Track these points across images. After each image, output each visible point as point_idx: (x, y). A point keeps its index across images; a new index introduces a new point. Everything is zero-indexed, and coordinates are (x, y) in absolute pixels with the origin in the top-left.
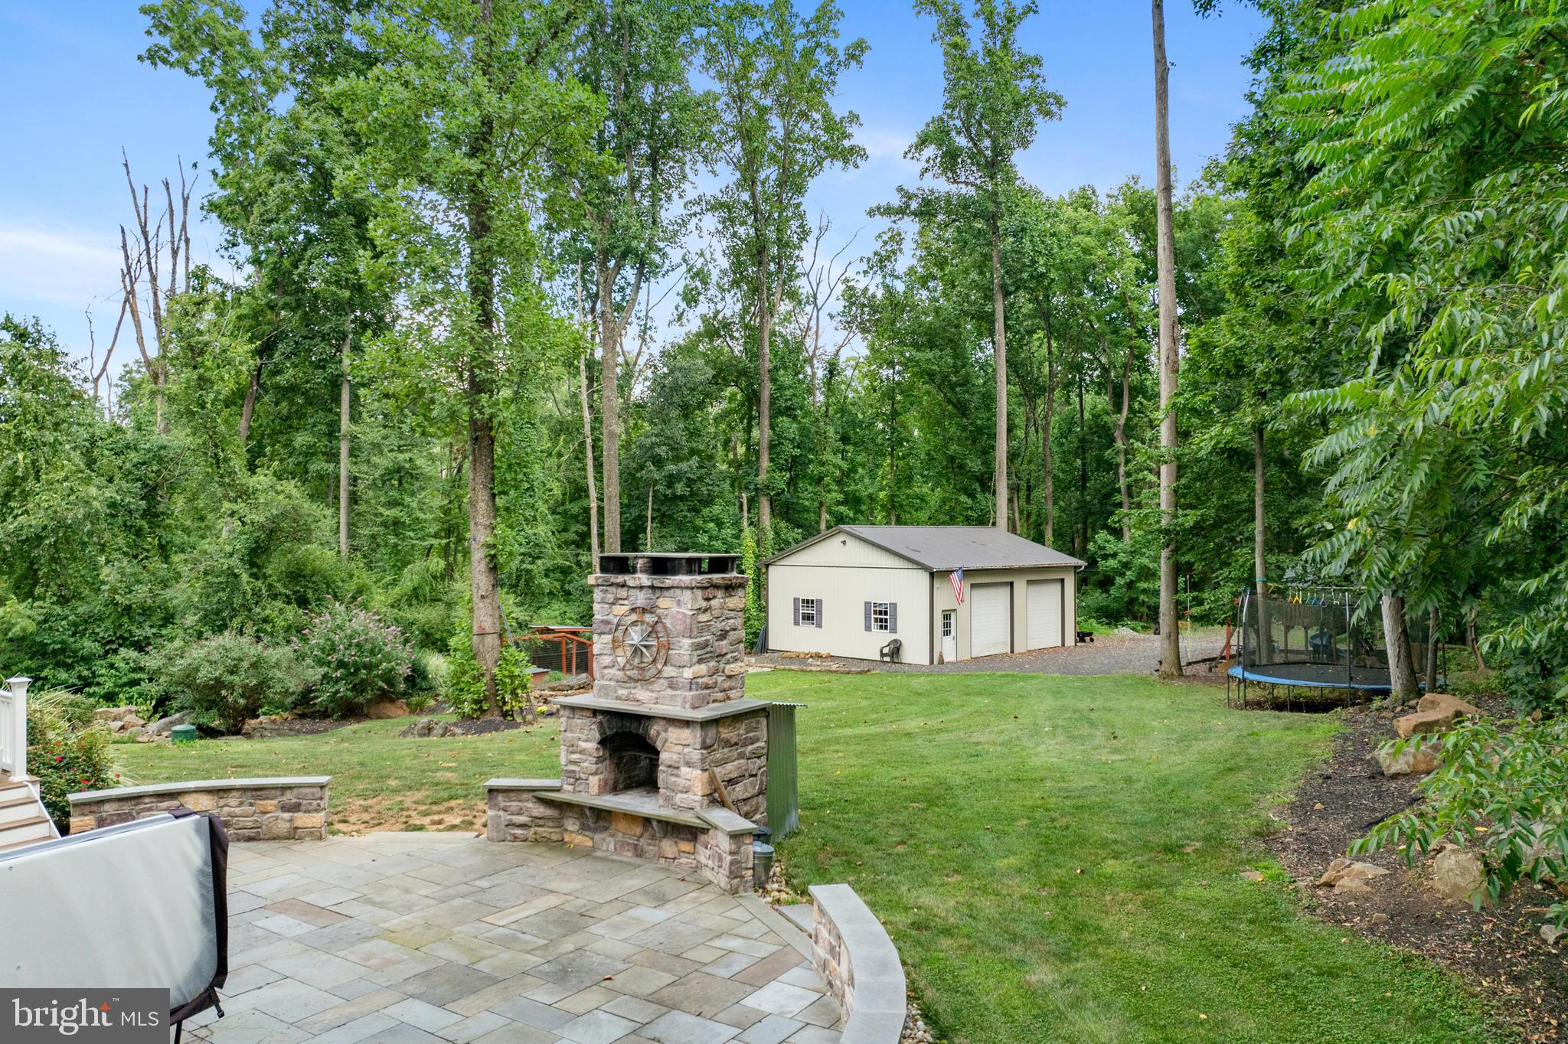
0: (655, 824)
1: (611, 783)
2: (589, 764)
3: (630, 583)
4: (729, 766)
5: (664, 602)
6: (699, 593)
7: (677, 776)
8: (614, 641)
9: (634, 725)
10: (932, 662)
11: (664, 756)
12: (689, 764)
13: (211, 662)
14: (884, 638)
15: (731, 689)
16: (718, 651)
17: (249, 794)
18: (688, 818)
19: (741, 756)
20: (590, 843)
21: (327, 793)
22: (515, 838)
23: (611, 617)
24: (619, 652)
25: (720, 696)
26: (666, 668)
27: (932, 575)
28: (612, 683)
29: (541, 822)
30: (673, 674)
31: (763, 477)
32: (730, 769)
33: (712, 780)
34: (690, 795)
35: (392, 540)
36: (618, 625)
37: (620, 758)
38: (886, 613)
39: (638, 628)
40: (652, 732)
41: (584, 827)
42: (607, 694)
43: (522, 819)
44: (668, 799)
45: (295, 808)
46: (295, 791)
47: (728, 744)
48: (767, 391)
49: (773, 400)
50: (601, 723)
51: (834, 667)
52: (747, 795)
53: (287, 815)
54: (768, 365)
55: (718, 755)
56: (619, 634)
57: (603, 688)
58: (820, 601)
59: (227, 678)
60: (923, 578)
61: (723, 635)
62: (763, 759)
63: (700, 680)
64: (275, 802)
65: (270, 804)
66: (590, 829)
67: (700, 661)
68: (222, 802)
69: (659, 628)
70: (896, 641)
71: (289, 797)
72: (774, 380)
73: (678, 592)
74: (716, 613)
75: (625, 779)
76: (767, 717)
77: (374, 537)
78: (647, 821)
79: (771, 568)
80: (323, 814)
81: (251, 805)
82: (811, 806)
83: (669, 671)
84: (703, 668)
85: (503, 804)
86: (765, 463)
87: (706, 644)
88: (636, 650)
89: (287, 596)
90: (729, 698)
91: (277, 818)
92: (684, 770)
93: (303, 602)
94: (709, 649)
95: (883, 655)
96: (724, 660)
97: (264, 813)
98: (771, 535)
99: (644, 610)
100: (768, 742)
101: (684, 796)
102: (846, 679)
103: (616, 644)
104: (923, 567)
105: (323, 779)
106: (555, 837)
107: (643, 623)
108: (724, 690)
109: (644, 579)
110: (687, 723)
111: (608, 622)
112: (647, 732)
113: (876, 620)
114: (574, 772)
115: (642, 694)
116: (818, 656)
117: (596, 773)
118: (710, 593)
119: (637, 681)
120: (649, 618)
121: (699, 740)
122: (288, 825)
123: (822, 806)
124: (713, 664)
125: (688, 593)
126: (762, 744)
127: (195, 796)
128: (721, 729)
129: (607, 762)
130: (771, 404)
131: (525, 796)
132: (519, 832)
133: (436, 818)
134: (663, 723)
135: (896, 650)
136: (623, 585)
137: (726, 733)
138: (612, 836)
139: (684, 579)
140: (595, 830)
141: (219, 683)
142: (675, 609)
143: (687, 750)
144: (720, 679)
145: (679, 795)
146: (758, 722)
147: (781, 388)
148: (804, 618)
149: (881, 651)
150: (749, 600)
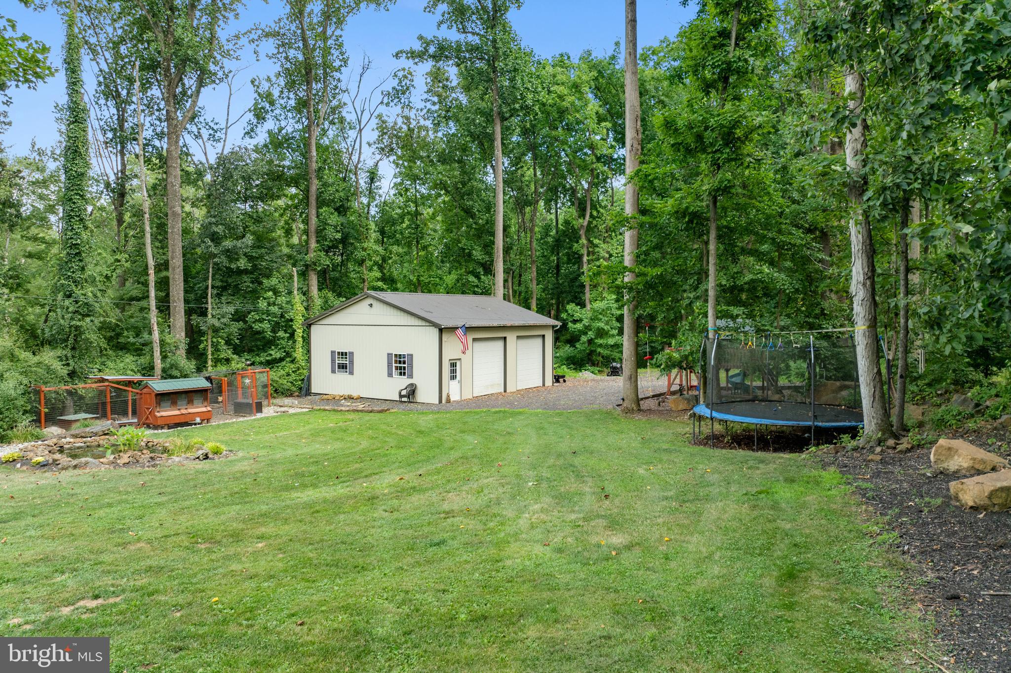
10: (440, 401)
14: (401, 383)
27: (441, 331)
31: (312, 255)
38: (404, 363)
48: (315, 185)
51: (361, 407)
54: (314, 166)
58: (352, 354)
60: (435, 332)
70: (412, 385)
72: (320, 178)
79: (313, 327)
86: (313, 245)
95: (401, 396)
98: (318, 302)
102: (368, 417)
104: (434, 324)
113: (397, 368)
116: (350, 398)
135: (412, 392)
147: (325, 185)
148: (339, 368)
149: (400, 393)
150: (299, 353)
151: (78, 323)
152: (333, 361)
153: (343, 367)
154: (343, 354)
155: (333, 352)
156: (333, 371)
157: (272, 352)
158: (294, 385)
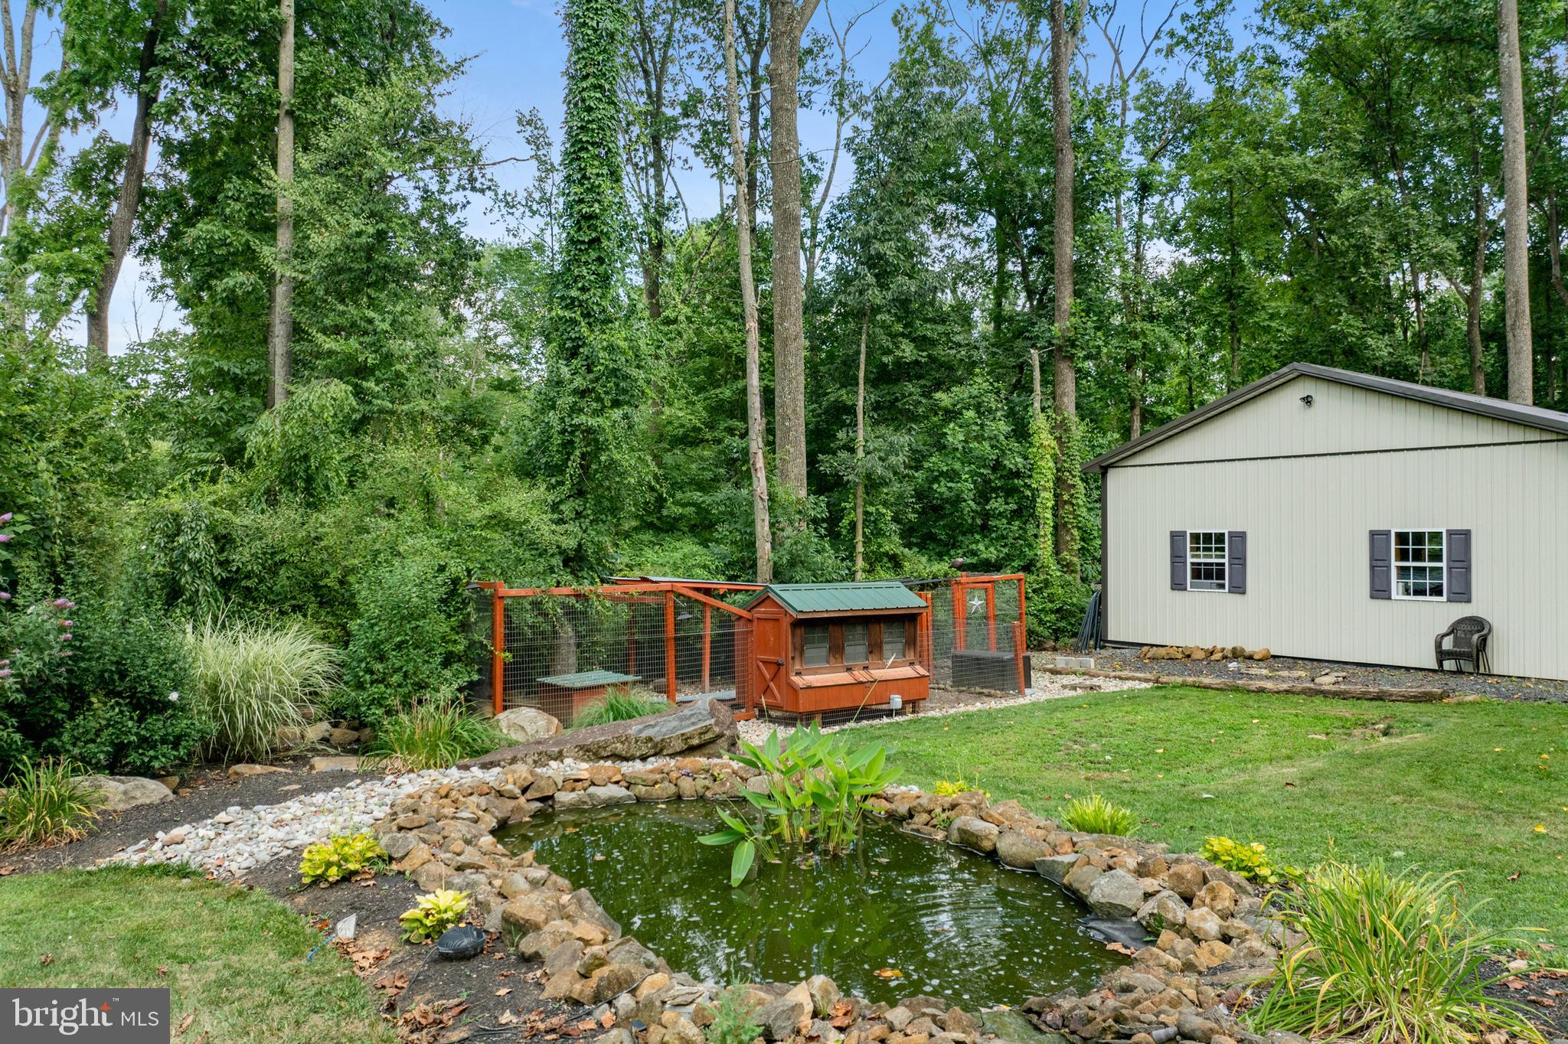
31: (1063, 326)
38: (1436, 556)
51: (1322, 681)
58: (1240, 538)
70: (1472, 622)
79: (1112, 475)
86: (1067, 300)
95: (1442, 655)
98: (1079, 431)
113: (1403, 572)
116: (1242, 656)
148: (1196, 574)
149: (1438, 645)
151: (592, 422)
152: (1177, 558)
153: (1208, 574)
154: (1207, 541)
155: (1176, 537)
156: (1177, 585)
158: (1041, 622)
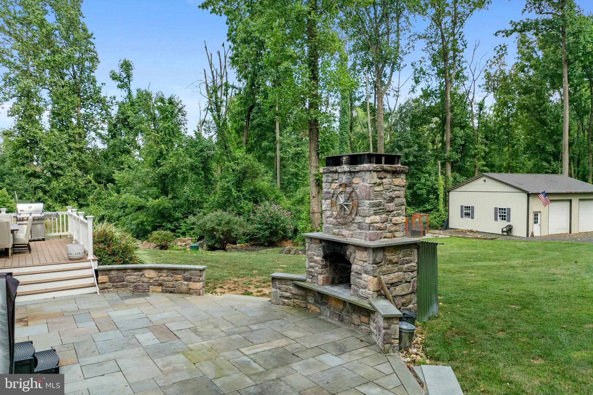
0: (347, 304)
1: (330, 279)
2: (318, 269)
3: (339, 170)
4: (392, 276)
5: (356, 180)
6: (375, 174)
7: (360, 278)
8: (332, 203)
9: (339, 248)
10: (528, 235)
11: (354, 267)
12: (366, 272)
13: (212, 221)
14: (504, 224)
15: (396, 231)
16: (388, 209)
17: (171, 272)
18: (365, 304)
19: (400, 270)
20: (319, 311)
21: (204, 274)
22: (284, 304)
23: (330, 190)
24: (334, 209)
25: (389, 235)
26: (357, 217)
27: (529, 195)
28: (331, 226)
29: (296, 297)
30: (360, 221)
31: (447, 154)
32: (393, 277)
33: (380, 282)
34: (366, 290)
35: (295, 180)
36: (333, 194)
37: (336, 267)
38: (505, 213)
39: (343, 196)
40: (348, 253)
41: (316, 302)
42: (328, 232)
43: (288, 294)
44: (356, 291)
45: (189, 280)
46: (189, 272)
47: (391, 262)
48: (450, 115)
49: (452, 120)
50: (323, 247)
51: (479, 236)
52: (404, 293)
53: (186, 283)
54: (449, 105)
55: (384, 268)
56: (334, 199)
57: (327, 228)
58: (473, 207)
59: (217, 227)
60: (525, 196)
61: (391, 200)
62: (415, 273)
63: (375, 225)
64: (181, 276)
65: (179, 277)
66: (319, 303)
67: (376, 214)
68: (160, 274)
69: (353, 195)
70: (510, 226)
71: (187, 275)
72: (452, 111)
73: (363, 173)
74: (386, 186)
75: (339, 278)
76: (418, 249)
77: (289, 179)
78: (344, 302)
79: (450, 193)
80: (201, 283)
81: (172, 276)
82: (449, 301)
83: (358, 219)
84: (377, 218)
85: (278, 286)
86: (449, 148)
87: (380, 204)
88: (342, 207)
89: (250, 199)
90: (394, 237)
91: (182, 284)
92: (364, 275)
93: (256, 202)
94: (381, 207)
95: (503, 232)
96: (392, 214)
97: (177, 281)
98: (451, 179)
99: (346, 185)
100: (417, 263)
101: (364, 290)
102: (484, 242)
103: (332, 204)
104: (524, 191)
105: (201, 267)
106: (303, 305)
107: (345, 192)
108: (391, 232)
109: (346, 168)
110: (365, 248)
111: (329, 193)
112: (345, 252)
113: (500, 216)
114: (311, 272)
115: (345, 232)
116: (472, 231)
117: (321, 274)
118: (382, 174)
119: (343, 224)
120: (349, 190)
121: (372, 259)
122: (186, 287)
123: (456, 302)
124: (384, 216)
125: (368, 174)
126: (414, 264)
127: (149, 270)
128: (386, 254)
129: (328, 268)
130: (451, 123)
131: (289, 283)
132: (286, 301)
133: (260, 289)
134: (353, 248)
135: (509, 230)
136: (336, 172)
137: (390, 256)
138: (329, 308)
139: (366, 166)
140: (321, 304)
141: (213, 229)
142: (361, 184)
143: (365, 264)
144: (389, 225)
145: (361, 290)
146: (412, 251)
147: (455, 115)
148: (465, 215)
149: (502, 230)
150: (441, 207)
152: (462, 211)
153: (467, 214)
154: (467, 207)
155: (462, 207)
156: (462, 217)
157: (427, 206)
158: (438, 223)
